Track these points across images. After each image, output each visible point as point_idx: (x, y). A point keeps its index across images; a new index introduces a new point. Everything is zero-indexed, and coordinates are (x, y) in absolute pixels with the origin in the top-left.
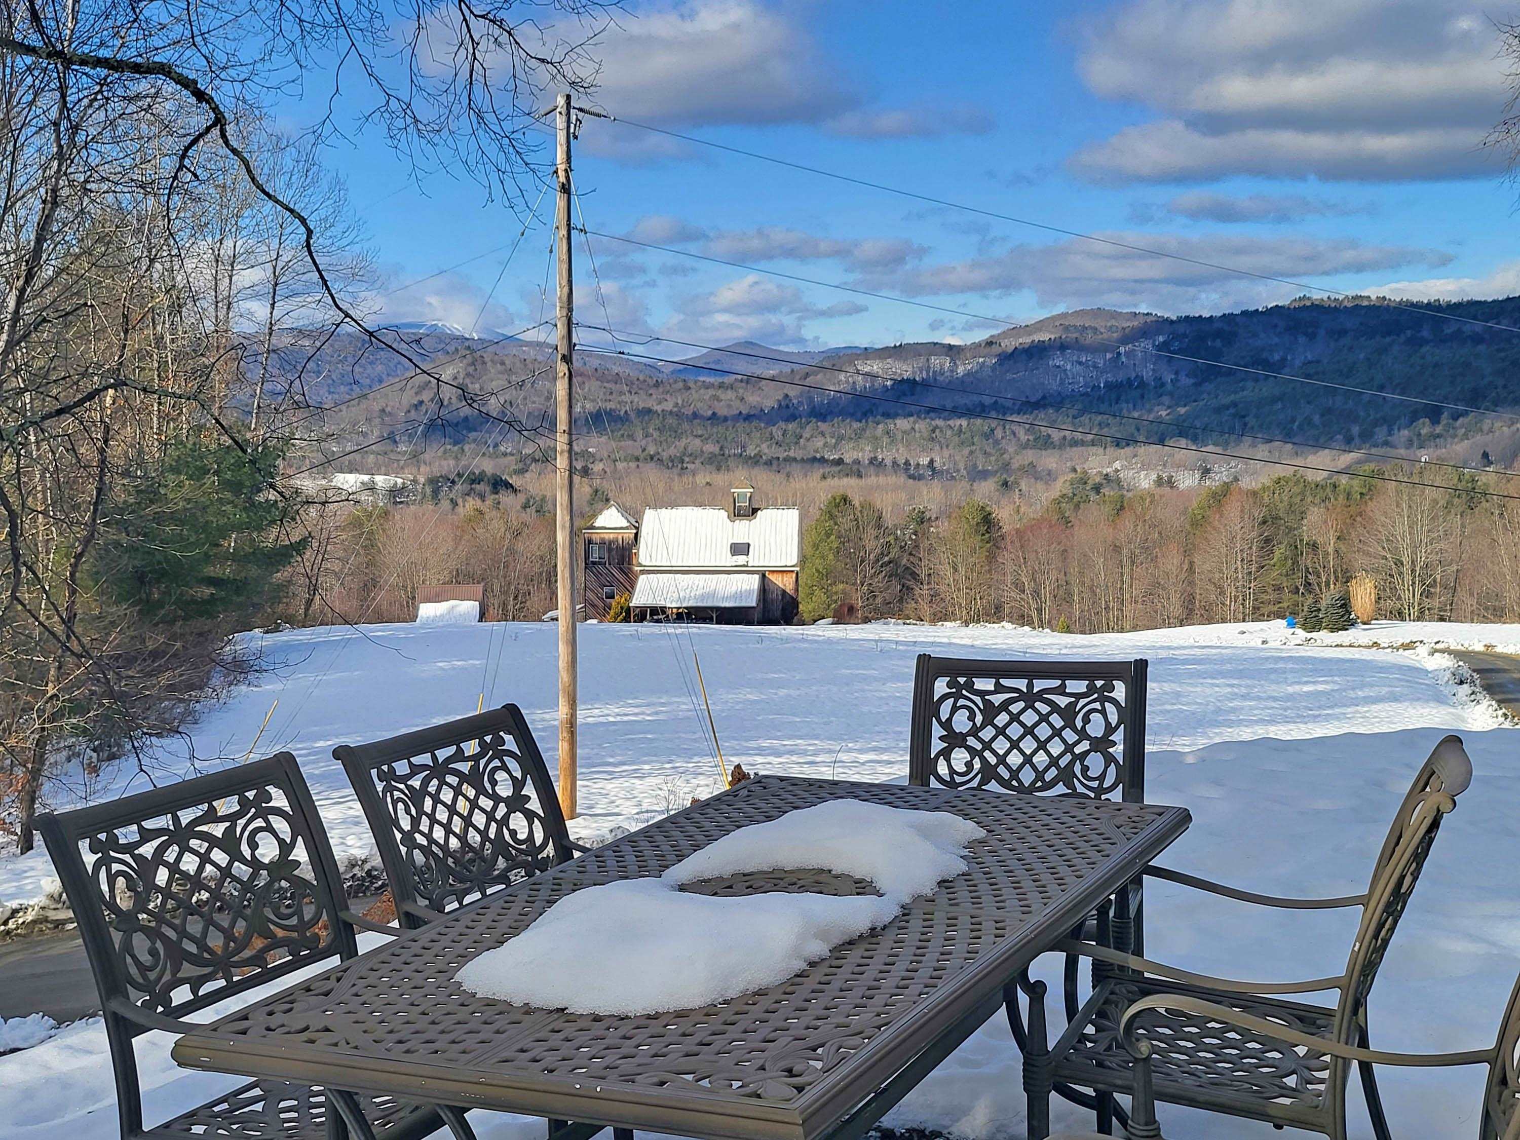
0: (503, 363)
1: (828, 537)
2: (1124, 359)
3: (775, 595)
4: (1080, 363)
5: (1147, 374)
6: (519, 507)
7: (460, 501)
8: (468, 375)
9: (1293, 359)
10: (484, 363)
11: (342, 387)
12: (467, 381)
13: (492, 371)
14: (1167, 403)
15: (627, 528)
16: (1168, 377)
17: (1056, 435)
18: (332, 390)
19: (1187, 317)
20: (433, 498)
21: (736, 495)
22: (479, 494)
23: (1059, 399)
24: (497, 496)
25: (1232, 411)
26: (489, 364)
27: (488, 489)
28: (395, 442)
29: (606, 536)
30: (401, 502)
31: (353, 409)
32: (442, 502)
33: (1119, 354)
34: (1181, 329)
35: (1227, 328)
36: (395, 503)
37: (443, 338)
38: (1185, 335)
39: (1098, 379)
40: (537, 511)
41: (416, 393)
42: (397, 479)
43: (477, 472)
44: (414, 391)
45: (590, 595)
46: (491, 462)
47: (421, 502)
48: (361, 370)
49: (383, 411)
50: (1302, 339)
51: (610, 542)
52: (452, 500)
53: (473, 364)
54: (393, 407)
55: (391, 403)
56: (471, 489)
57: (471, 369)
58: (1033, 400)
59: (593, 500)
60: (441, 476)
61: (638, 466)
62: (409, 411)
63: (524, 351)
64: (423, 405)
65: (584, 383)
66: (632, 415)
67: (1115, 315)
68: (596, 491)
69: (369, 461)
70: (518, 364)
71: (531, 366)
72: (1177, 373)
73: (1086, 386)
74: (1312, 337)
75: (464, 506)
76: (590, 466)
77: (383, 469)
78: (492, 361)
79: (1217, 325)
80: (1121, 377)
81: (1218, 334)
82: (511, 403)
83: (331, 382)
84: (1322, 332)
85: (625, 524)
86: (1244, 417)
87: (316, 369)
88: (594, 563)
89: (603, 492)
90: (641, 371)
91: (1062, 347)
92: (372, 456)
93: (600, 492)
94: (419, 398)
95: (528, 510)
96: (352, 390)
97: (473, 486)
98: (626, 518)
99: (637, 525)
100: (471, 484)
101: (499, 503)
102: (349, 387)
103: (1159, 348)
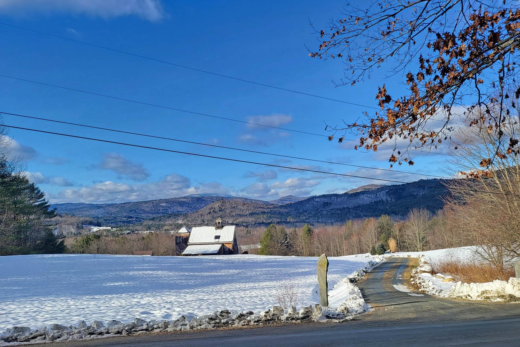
0: (230, 202)
1: (268, 236)
2: (378, 196)
3: (227, 250)
4: (368, 197)
5: (384, 199)
8: (222, 205)
9: (420, 194)
10: (225, 202)
12: (221, 207)
14: (389, 206)
15: (187, 233)
16: (389, 199)
17: (362, 214)
19: (393, 185)
23: (363, 206)
25: (405, 207)
26: (227, 203)
29: (181, 235)
31: (195, 215)
33: (377, 194)
34: (392, 188)
35: (403, 187)
38: (393, 189)
39: (372, 200)
44: (209, 210)
45: (177, 252)
48: (198, 205)
49: (202, 214)
50: (421, 189)
51: (183, 237)
54: (204, 214)
57: (222, 204)
58: (356, 206)
62: (208, 214)
66: (260, 213)
67: (376, 185)
70: (234, 203)
71: (236, 203)
72: (391, 198)
73: (369, 202)
74: (424, 189)
78: (227, 202)
79: (401, 187)
80: (378, 200)
81: (401, 188)
84: (426, 188)
85: (187, 231)
86: (408, 208)
88: (178, 243)
91: (363, 193)
99: (190, 232)
103: (387, 193)
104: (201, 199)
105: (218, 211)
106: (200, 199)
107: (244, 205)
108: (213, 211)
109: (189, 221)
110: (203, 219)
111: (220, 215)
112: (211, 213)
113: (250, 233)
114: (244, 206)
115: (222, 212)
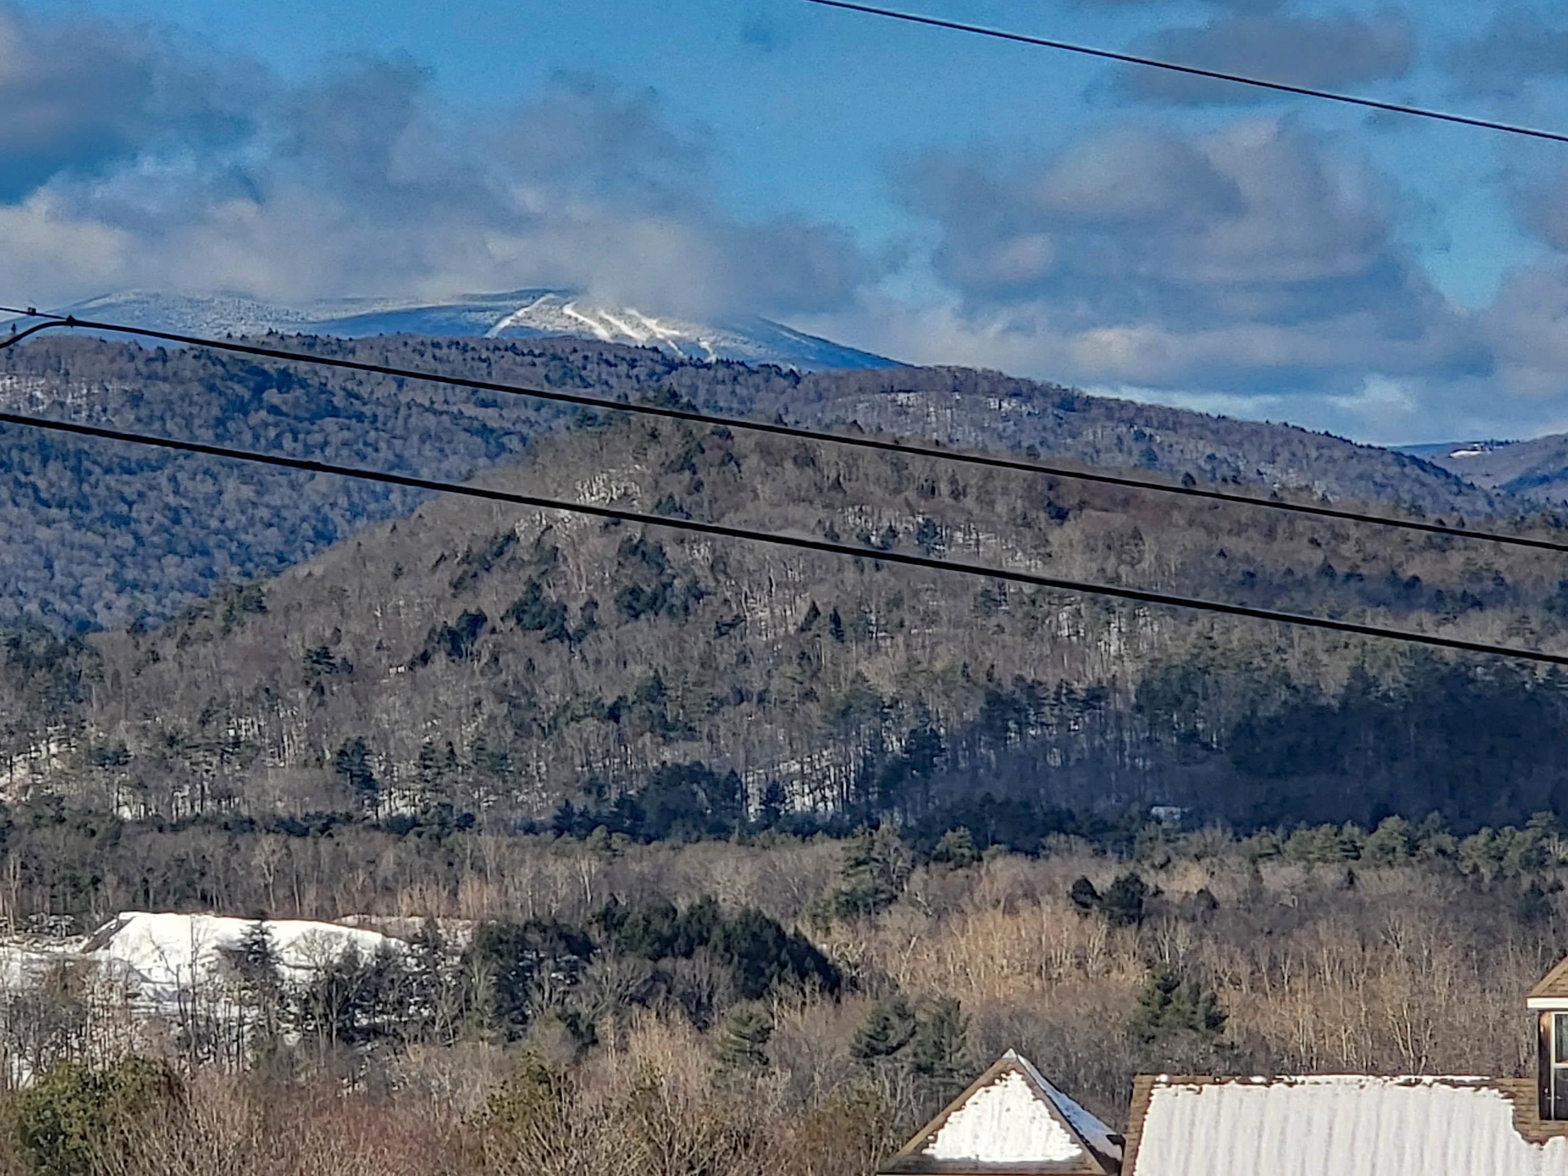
6: (844, 1052)
7: (606, 1027)
8: (666, 508)
11: (171, 559)
12: (663, 533)
13: (765, 490)
18: (130, 574)
20: (499, 1013)
21: (1549, 1021)
22: (685, 998)
24: (757, 1007)
27: (723, 975)
28: (368, 782)
30: (374, 1032)
31: (205, 651)
32: (535, 1028)
36: (348, 1035)
37: (577, 359)
40: (920, 1069)
41: (457, 585)
42: (357, 934)
43: (682, 906)
44: (445, 575)
46: (747, 867)
47: (450, 1036)
48: (247, 492)
49: (323, 655)
52: (572, 1022)
53: (687, 464)
54: (360, 641)
55: (356, 627)
56: (657, 976)
57: (677, 485)
59: (1155, 1020)
60: (537, 925)
61: (1351, 878)
62: (425, 658)
63: (903, 410)
64: (483, 635)
65: (1137, 535)
68: (1168, 987)
69: (258, 859)
75: (623, 1049)
76: (1151, 879)
77: (311, 895)
82: (836, 619)
83: (126, 541)
87: (70, 492)
89: (1196, 990)
90: (1380, 487)
92: (268, 843)
93: (1184, 988)
94: (468, 603)
95: (882, 1063)
96: (208, 573)
97: (666, 964)
98: (1069, 1123)
99: (1115, 1152)
100: (657, 957)
101: (764, 1034)
102: (199, 561)
104: (285, 381)
105: (606, 611)
106: (263, 381)
107: (1061, 515)
108: (518, 612)
109: (120, 758)
110: (350, 732)
111: (637, 670)
112: (484, 643)
113: (1215, 1022)
114: (1057, 536)
115: (664, 625)
